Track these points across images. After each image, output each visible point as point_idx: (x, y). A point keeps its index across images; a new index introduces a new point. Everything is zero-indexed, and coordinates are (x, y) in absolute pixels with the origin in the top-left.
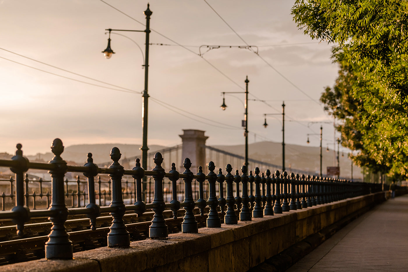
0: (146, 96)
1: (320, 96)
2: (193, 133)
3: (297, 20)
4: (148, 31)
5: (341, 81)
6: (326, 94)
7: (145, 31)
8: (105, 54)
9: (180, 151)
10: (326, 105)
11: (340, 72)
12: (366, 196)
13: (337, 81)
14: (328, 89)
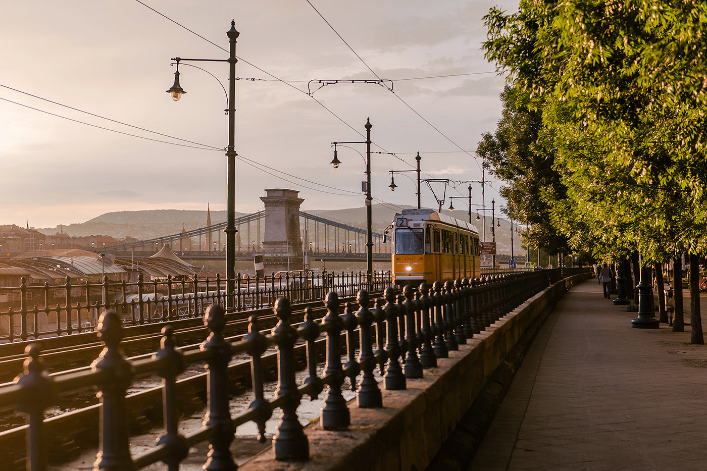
0: (232, 154)
1: (476, 147)
2: (281, 193)
3: (490, 59)
4: (233, 61)
5: (506, 125)
6: (485, 145)
7: (228, 61)
8: (171, 94)
9: (263, 220)
10: (486, 160)
11: (505, 113)
12: (547, 289)
13: (501, 124)
14: (488, 137)
